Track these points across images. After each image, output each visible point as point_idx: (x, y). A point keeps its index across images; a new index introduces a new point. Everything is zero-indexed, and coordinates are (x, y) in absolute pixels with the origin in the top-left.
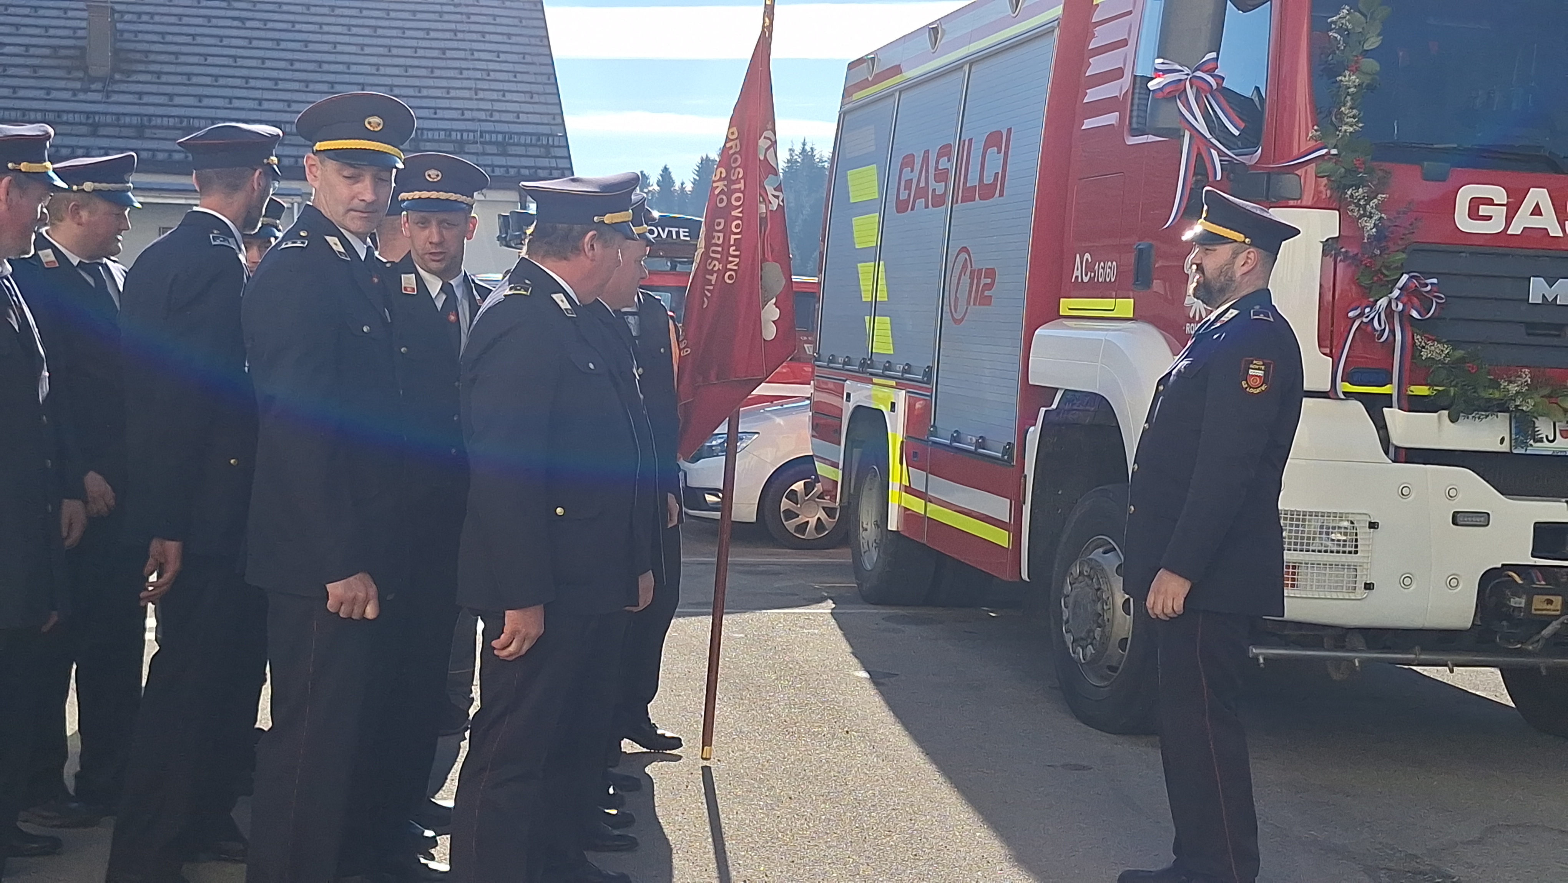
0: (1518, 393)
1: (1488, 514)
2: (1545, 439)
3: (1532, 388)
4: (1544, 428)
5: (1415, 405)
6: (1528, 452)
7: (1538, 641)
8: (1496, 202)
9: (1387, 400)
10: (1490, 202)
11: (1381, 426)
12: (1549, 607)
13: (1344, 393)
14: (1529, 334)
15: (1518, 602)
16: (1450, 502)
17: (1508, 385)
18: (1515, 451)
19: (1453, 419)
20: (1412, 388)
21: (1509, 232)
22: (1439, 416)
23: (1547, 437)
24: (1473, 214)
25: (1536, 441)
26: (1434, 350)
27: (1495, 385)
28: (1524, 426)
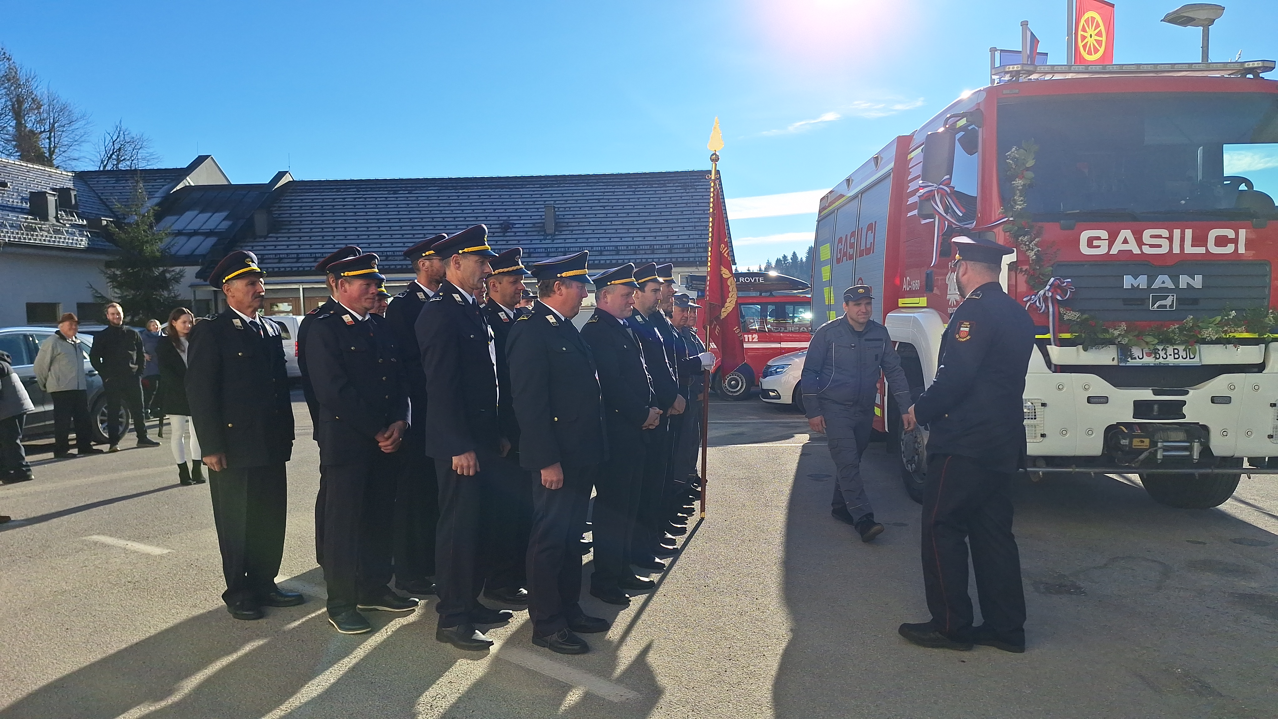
0: (1119, 335)
1: (1107, 397)
3: (1127, 332)
4: (1136, 352)
5: (1063, 343)
6: (1127, 365)
7: (1137, 462)
8: (1102, 238)
9: (1048, 341)
10: (1098, 238)
11: (1046, 355)
12: (1142, 444)
14: (1125, 305)
15: (1125, 442)
16: (1086, 392)
17: (1114, 331)
18: (1120, 364)
19: (1085, 349)
20: (1061, 335)
21: (1110, 253)
22: (1078, 349)
23: (1138, 357)
24: (1090, 245)
25: (1131, 359)
26: (1071, 315)
28: (1125, 352)
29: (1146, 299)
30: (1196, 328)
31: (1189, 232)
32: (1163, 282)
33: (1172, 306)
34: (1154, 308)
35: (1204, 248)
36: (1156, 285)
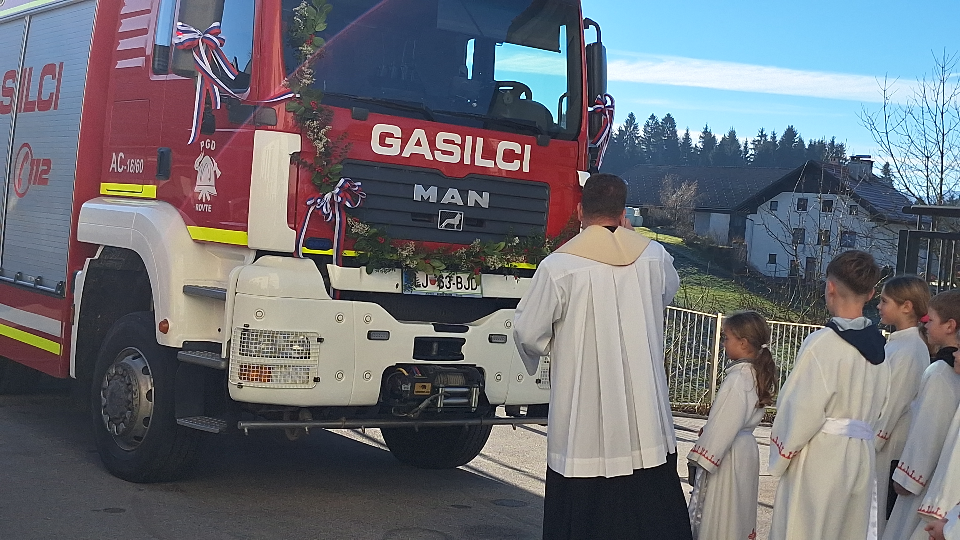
0: (407, 256)
1: (389, 332)
2: (421, 286)
3: (416, 253)
4: (421, 278)
5: (346, 262)
6: (413, 293)
7: (417, 412)
8: (395, 136)
9: (329, 259)
10: (391, 135)
11: (326, 276)
12: (424, 390)
13: (303, 254)
14: (413, 220)
15: (406, 387)
16: (367, 325)
17: (402, 251)
18: (405, 293)
19: (369, 272)
20: (346, 251)
21: (403, 155)
22: (361, 271)
23: (423, 284)
24: (382, 143)
25: (416, 287)
26: (359, 228)
27: (394, 250)
28: (409, 277)
29: (436, 215)
30: (481, 254)
31: (480, 141)
32: (453, 197)
33: (459, 226)
34: (442, 227)
35: (493, 162)
36: (446, 200)
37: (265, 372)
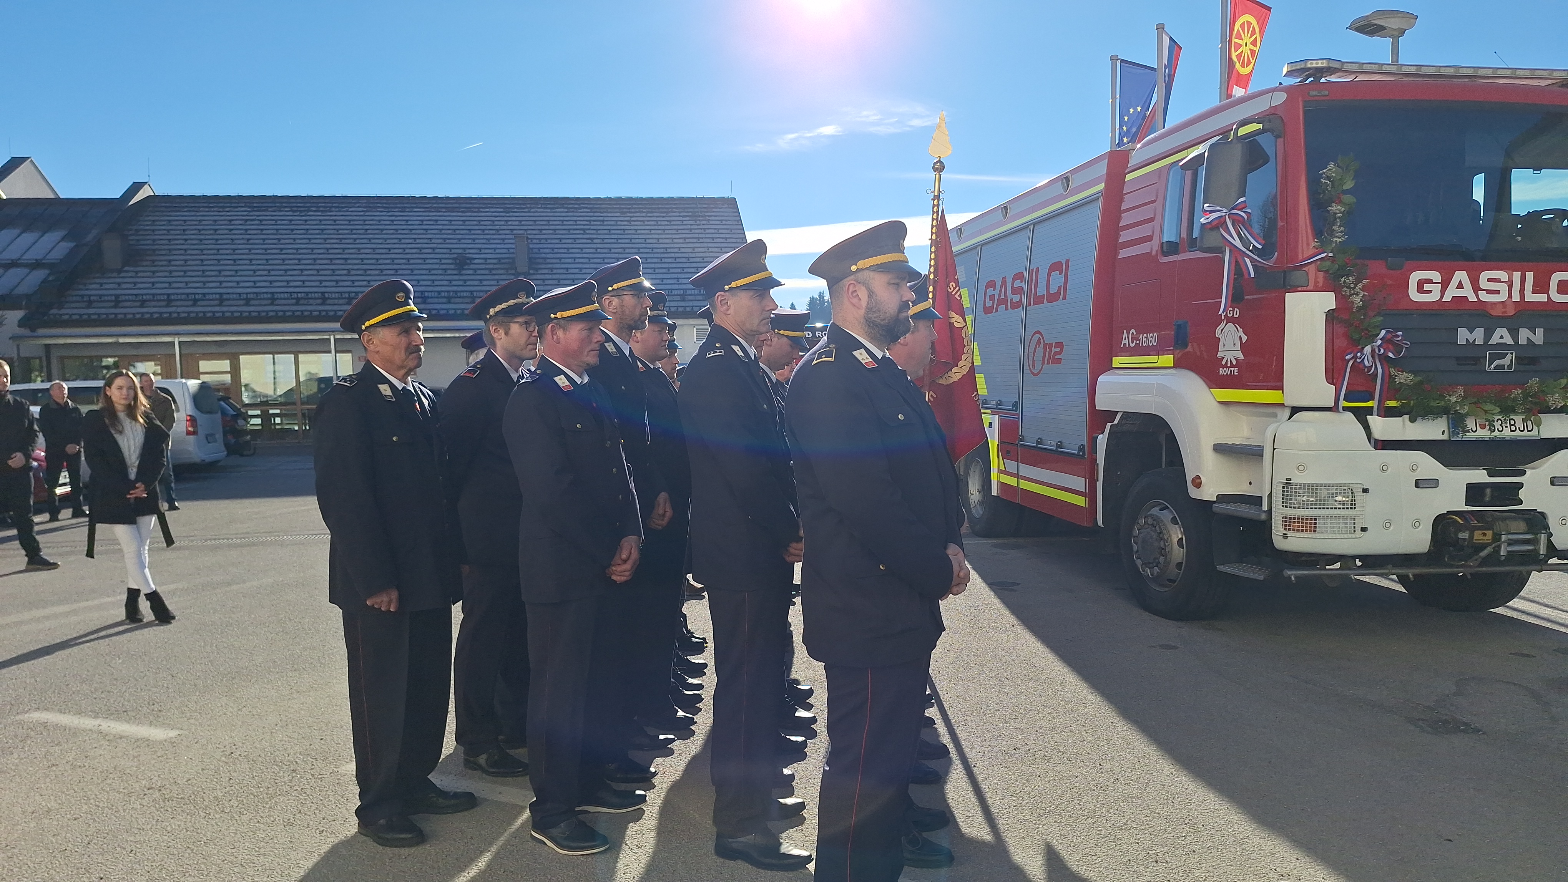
0: (1456, 402)
1: (1437, 480)
2: (1470, 431)
3: (1465, 398)
4: (1470, 423)
5: (1388, 413)
6: (1460, 439)
7: (1478, 559)
8: (1434, 281)
9: (1369, 411)
10: (1430, 281)
11: (1366, 427)
12: (1484, 538)
13: (1344, 408)
14: (1457, 365)
15: (1462, 535)
16: (1413, 473)
17: (1450, 397)
18: (1452, 439)
19: (1412, 420)
20: (1387, 402)
21: (1443, 300)
22: (1404, 421)
23: (1472, 429)
24: (1421, 290)
25: (1465, 432)
26: (1403, 378)
27: (1440, 397)
28: (1457, 422)
29: (1482, 357)
30: (1540, 394)
31: (1530, 276)
32: (1502, 337)
33: (1510, 366)
34: (1490, 369)
35: (1546, 295)
36: (1495, 340)
37: (1311, 523)
